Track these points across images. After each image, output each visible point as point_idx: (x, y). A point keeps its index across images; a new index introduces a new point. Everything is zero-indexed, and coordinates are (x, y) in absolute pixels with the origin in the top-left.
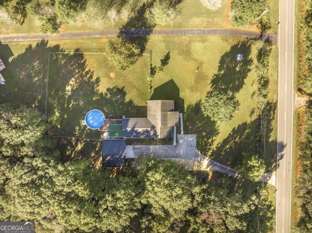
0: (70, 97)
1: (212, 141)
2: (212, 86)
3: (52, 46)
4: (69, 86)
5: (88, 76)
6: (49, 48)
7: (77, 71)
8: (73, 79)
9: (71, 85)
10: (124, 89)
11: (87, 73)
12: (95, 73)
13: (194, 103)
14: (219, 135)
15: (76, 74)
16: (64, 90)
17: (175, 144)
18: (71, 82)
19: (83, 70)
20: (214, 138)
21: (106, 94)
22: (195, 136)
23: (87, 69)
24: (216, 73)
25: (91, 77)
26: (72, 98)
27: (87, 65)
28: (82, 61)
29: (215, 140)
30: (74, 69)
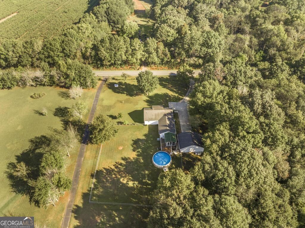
0: (140, 182)
1: (172, 95)
2: (134, 96)
3: (82, 201)
4: (128, 184)
5: (119, 166)
6: (83, 204)
7: (114, 176)
8: (121, 180)
9: (128, 181)
10: (134, 140)
11: (116, 167)
12: (117, 161)
13: (146, 103)
14: (168, 93)
15: (116, 177)
16: (132, 188)
17: (177, 112)
18: (125, 182)
19: (113, 170)
20: (170, 95)
21: (138, 152)
22: (169, 103)
23: (113, 167)
24: (126, 95)
25: (121, 164)
26: (142, 181)
27: (109, 167)
28: (105, 171)
29: (171, 94)
30: (111, 178)
